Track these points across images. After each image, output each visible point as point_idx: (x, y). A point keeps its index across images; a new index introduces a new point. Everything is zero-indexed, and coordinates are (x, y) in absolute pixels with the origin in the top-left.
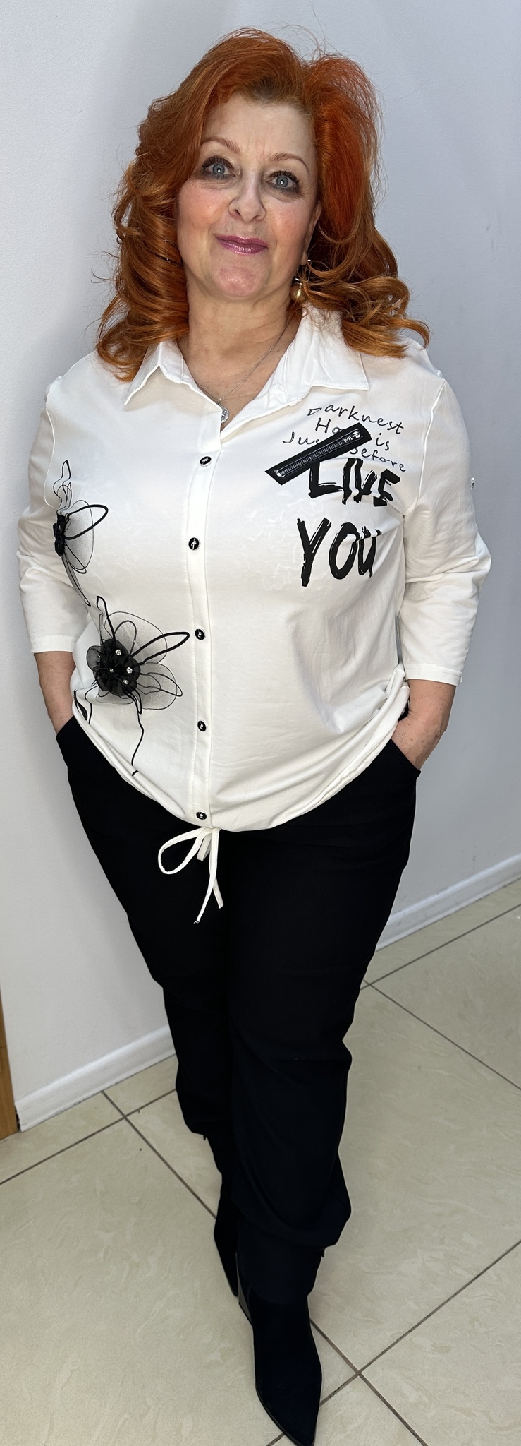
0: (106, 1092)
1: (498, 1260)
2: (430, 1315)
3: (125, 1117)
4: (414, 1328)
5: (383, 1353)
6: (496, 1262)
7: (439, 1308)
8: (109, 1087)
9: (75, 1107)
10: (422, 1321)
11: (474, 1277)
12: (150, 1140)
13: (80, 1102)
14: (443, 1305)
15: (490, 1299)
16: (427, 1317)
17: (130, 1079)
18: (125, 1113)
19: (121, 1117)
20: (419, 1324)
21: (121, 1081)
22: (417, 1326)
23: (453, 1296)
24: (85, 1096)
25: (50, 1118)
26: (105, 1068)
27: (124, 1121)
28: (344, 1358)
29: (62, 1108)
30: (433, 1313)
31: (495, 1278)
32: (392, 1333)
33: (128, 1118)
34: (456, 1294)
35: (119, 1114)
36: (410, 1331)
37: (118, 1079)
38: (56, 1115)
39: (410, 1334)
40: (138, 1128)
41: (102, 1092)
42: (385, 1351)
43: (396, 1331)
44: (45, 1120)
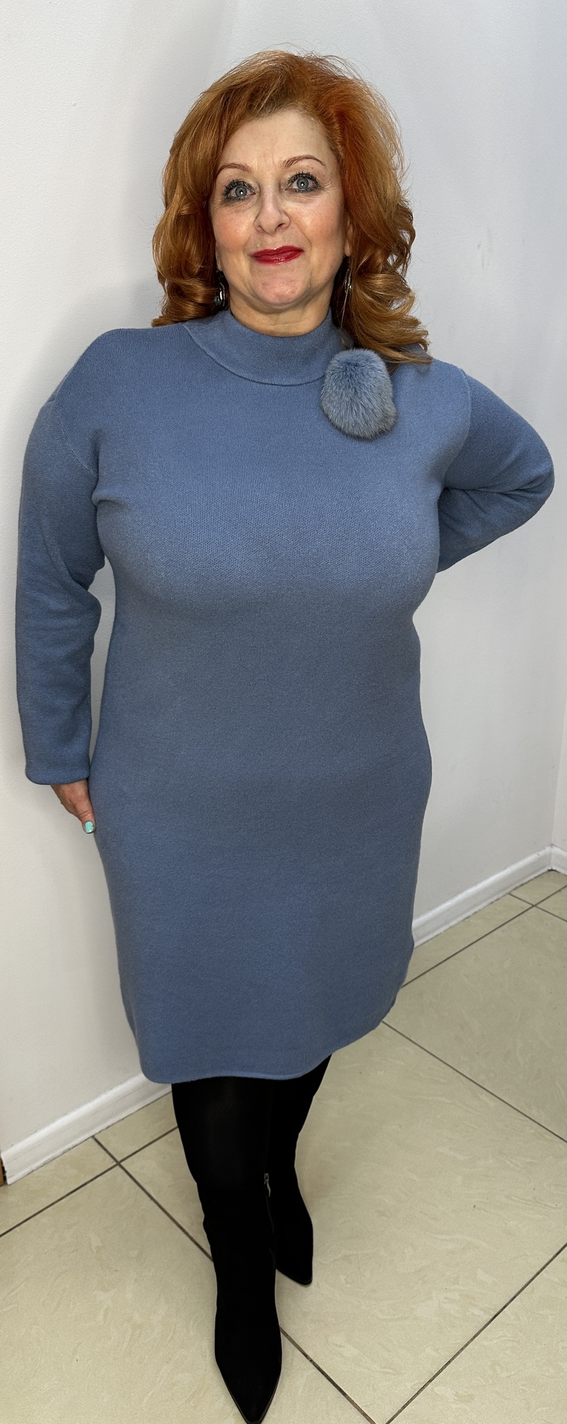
0: (97, 1137)
1: (514, 1297)
2: (449, 1362)
3: (119, 1164)
4: (434, 1377)
5: (404, 1407)
6: (512, 1300)
7: (459, 1353)
8: (100, 1132)
9: (65, 1154)
10: (442, 1369)
11: (491, 1317)
12: (145, 1187)
13: (69, 1149)
14: (462, 1349)
15: (509, 1340)
16: (447, 1364)
17: (122, 1122)
18: (119, 1159)
19: (115, 1163)
20: (440, 1372)
21: (112, 1125)
22: (437, 1374)
23: (472, 1340)
24: (75, 1142)
25: (37, 1168)
26: (96, 1112)
27: (118, 1167)
28: (365, 1415)
29: (50, 1157)
30: (453, 1359)
31: (512, 1317)
32: (412, 1384)
33: (123, 1164)
34: (475, 1337)
35: (112, 1160)
36: (430, 1381)
37: (109, 1123)
38: (44, 1164)
39: (430, 1384)
40: (131, 1173)
41: (93, 1137)
42: (407, 1404)
43: (417, 1381)
44: (33, 1171)
